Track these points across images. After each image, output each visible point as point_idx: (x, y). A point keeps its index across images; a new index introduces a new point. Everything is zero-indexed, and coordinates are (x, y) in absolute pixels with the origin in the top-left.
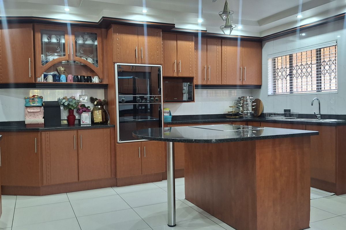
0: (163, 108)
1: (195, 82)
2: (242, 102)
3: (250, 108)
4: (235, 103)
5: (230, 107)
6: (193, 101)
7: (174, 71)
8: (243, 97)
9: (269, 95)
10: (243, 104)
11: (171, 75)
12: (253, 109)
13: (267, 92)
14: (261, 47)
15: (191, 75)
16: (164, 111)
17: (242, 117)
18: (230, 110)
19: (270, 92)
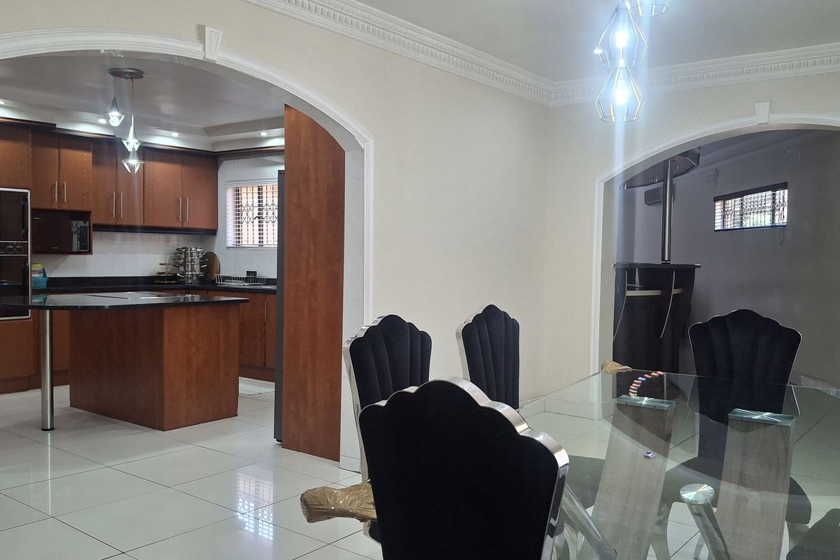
0: (31, 264)
1: (95, 219)
2: (183, 257)
3: (197, 267)
4: (171, 258)
5: (161, 264)
6: (90, 252)
7: (53, 200)
8: (185, 248)
9: (228, 248)
10: (185, 259)
11: (47, 206)
12: (202, 270)
13: (226, 241)
14: (216, 167)
15: (85, 208)
16: (33, 269)
17: (183, 282)
18: (161, 269)
19: (231, 241)
